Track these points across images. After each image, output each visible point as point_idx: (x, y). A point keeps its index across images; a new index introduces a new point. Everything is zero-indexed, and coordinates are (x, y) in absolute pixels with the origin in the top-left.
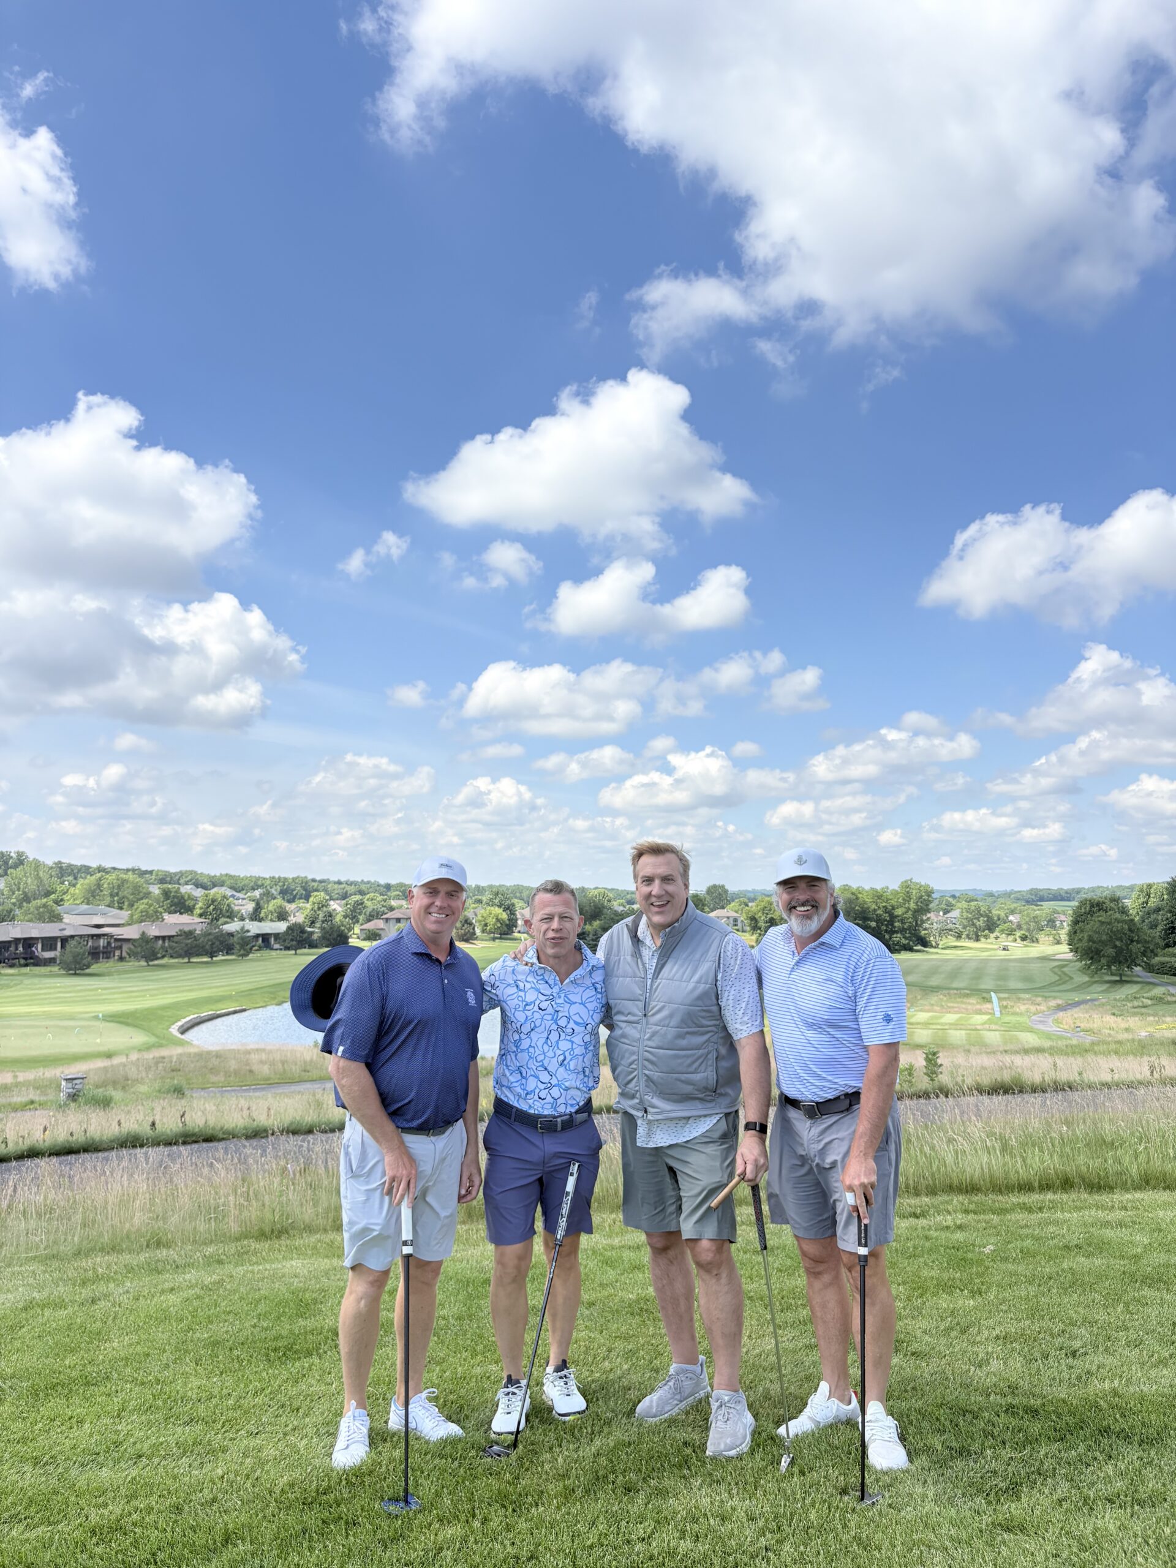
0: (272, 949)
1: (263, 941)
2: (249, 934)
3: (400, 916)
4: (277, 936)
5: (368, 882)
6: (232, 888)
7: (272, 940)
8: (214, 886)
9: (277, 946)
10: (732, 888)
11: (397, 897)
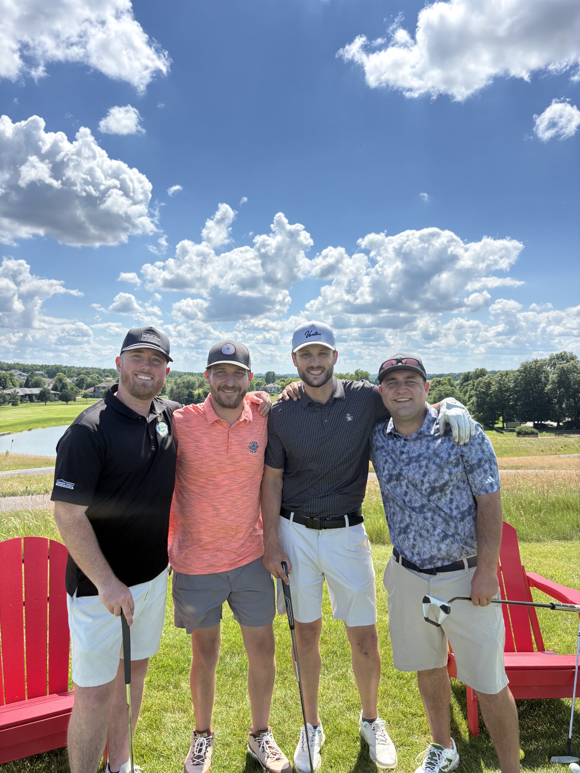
0: (34, 402)
1: (29, 398)
2: (19, 394)
3: (105, 386)
4: (36, 394)
5: (95, 368)
6: (20, 370)
7: (34, 397)
8: (11, 369)
9: (36, 400)
10: (277, 373)
11: (107, 376)
